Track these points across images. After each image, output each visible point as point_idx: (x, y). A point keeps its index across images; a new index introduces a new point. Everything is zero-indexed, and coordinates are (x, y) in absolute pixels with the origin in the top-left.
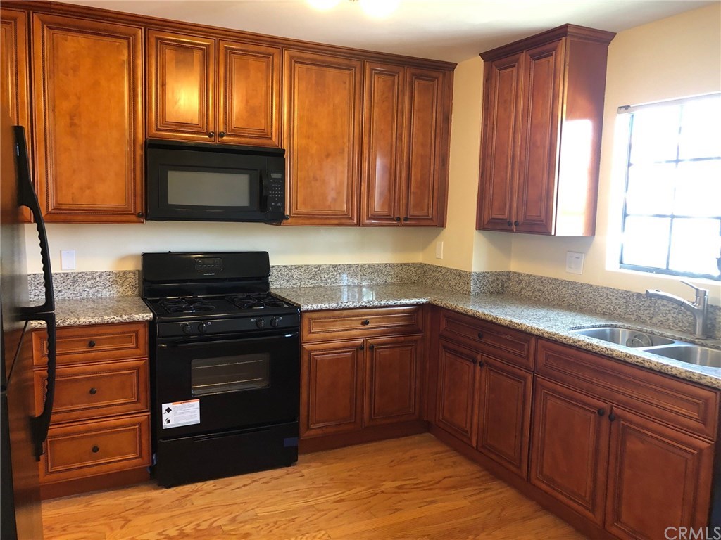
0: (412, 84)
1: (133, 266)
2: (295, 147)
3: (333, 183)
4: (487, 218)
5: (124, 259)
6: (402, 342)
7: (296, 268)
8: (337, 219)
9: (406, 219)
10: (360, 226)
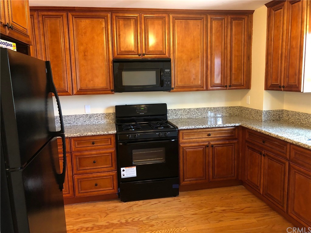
0: (231, 23)
1: (112, 111)
2: (176, 57)
3: (193, 71)
4: (269, 85)
5: (108, 108)
6: (227, 144)
7: (179, 110)
8: (196, 88)
9: (230, 86)
10: (207, 90)
